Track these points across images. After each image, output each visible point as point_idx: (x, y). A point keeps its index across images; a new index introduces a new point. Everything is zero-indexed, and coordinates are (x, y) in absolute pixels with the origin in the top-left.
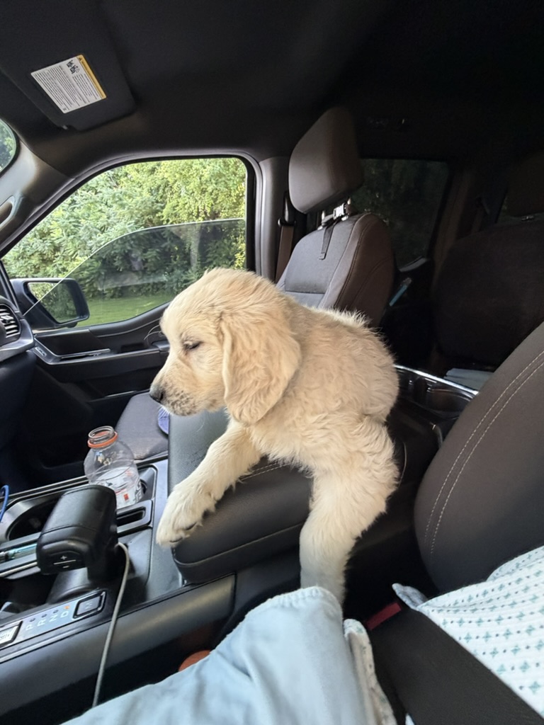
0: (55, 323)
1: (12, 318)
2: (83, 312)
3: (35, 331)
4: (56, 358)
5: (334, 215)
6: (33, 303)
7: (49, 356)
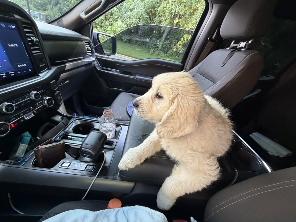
0: (103, 53)
1: (90, 48)
2: (114, 51)
3: (96, 54)
4: (101, 67)
5: (238, 45)
6: (98, 43)
7: (98, 66)
